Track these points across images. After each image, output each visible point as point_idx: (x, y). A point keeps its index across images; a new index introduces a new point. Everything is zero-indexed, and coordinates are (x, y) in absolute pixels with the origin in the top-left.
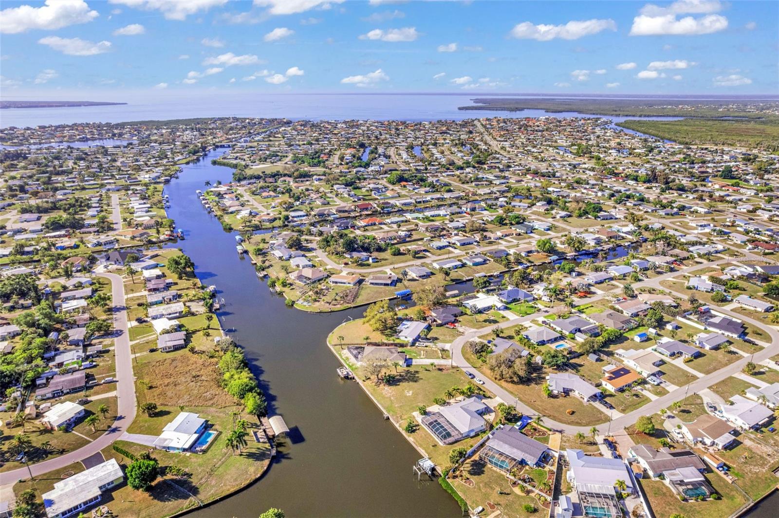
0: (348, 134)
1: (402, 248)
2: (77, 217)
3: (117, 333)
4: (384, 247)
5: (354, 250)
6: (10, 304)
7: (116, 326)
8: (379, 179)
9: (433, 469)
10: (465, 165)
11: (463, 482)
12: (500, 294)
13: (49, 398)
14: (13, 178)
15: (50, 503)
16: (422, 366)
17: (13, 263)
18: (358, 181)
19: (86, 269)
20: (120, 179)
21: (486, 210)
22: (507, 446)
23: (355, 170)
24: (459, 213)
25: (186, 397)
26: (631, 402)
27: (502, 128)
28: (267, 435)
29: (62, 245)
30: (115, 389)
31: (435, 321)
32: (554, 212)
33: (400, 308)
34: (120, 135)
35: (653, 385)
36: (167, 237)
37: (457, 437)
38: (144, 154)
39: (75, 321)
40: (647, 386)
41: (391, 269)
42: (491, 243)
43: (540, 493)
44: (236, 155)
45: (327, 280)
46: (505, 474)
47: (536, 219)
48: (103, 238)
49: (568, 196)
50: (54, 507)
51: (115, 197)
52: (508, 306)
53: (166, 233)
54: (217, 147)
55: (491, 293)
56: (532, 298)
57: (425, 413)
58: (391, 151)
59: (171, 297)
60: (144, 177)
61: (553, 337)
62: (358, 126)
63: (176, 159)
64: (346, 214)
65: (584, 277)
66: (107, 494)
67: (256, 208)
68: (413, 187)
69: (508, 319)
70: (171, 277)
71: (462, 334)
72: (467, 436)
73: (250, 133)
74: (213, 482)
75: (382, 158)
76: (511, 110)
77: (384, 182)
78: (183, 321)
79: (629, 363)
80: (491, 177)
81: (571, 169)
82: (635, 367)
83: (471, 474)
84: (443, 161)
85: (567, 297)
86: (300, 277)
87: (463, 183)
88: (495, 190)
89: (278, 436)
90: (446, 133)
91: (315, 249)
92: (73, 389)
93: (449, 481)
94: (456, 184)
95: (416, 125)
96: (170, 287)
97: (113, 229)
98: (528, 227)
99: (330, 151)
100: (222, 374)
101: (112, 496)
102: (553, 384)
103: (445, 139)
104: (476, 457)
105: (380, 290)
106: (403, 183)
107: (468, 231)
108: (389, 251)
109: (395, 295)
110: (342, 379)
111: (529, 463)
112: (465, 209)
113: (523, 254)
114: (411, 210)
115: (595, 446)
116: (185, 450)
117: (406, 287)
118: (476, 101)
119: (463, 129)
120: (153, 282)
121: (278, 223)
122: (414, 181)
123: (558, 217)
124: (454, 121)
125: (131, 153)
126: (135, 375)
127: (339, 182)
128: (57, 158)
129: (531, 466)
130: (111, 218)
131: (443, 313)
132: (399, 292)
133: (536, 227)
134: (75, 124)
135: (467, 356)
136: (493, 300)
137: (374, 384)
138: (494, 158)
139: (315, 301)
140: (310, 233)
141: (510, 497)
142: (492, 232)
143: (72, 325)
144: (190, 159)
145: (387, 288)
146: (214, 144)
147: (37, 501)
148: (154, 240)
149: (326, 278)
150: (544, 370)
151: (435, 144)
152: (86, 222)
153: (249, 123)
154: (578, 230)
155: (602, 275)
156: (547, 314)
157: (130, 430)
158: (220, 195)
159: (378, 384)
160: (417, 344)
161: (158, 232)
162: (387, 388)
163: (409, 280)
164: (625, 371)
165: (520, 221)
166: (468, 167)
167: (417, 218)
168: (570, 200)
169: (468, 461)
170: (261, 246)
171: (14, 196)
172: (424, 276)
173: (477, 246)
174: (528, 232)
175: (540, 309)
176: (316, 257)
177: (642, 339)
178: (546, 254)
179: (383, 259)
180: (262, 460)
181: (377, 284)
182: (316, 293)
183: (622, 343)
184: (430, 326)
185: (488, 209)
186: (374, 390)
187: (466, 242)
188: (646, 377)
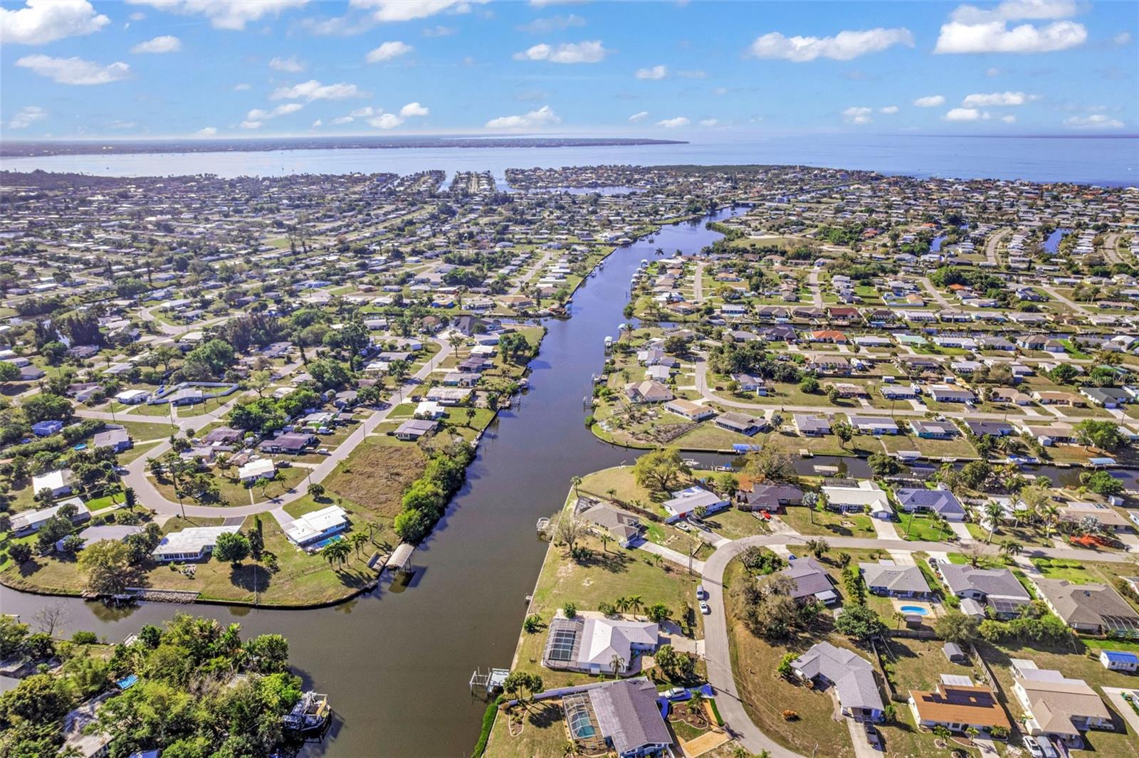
2: (484, 273)
3: (384, 406)
5: (750, 371)
7: (392, 399)
8: (922, 275)
9: (498, 689)
10: (1118, 269)
11: (510, 723)
12: (901, 493)
13: (268, 452)
14: (477, 224)
15: (166, 542)
16: (647, 554)
17: (384, 312)
19: (431, 333)
20: (577, 235)
22: (611, 708)
29: (440, 302)
30: (321, 462)
31: (745, 500)
33: (719, 468)
34: (636, 181)
35: (1026, 755)
36: (549, 311)
37: (572, 665)
38: (634, 208)
39: (359, 384)
44: (746, 218)
45: (664, 404)
48: (485, 301)
50: (164, 547)
51: (547, 256)
52: (900, 516)
53: (552, 306)
54: (736, 205)
56: (962, 516)
57: (571, 614)
59: (470, 381)
60: (604, 236)
62: (985, 190)
63: (666, 216)
64: (805, 320)
66: (205, 556)
67: (691, 293)
70: (496, 359)
71: (768, 533)
72: (586, 671)
74: (287, 587)
75: (968, 243)
78: (451, 411)
79: (1019, 693)
82: (1028, 702)
83: (531, 720)
85: (1042, 536)
92: (290, 450)
93: (500, 713)
96: (485, 369)
97: (504, 293)
98: (1119, 396)
106: (956, 287)
107: (975, 380)
108: (801, 384)
109: (731, 447)
111: (617, 748)
113: (1041, 441)
114: (915, 331)
116: (298, 544)
120: (473, 360)
121: (693, 316)
125: (622, 204)
126: (350, 454)
128: (540, 205)
130: (515, 280)
131: (766, 492)
134: (600, 167)
135: (734, 567)
136: (877, 499)
137: (563, 554)
139: (621, 427)
142: (1025, 391)
143: (353, 387)
144: (683, 218)
145: (736, 435)
146: (735, 201)
147: (160, 537)
149: (666, 401)
150: (832, 634)
152: (487, 281)
157: (287, 507)
158: (663, 269)
159: (566, 556)
160: (678, 524)
161: (539, 304)
162: (571, 565)
163: (782, 433)
164: (988, 700)
165: (1118, 382)
167: (913, 345)
170: (637, 343)
172: (813, 432)
173: (968, 407)
174: (1107, 404)
175: (957, 539)
176: (691, 370)
177: (1118, 665)
178: (1098, 450)
179: (781, 394)
180: (352, 587)
181: (726, 426)
182: (632, 417)
183: (1060, 653)
184: (731, 505)
185: (1075, 350)
186: (554, 561)
187: (952, 397)
188: (1030, 731)
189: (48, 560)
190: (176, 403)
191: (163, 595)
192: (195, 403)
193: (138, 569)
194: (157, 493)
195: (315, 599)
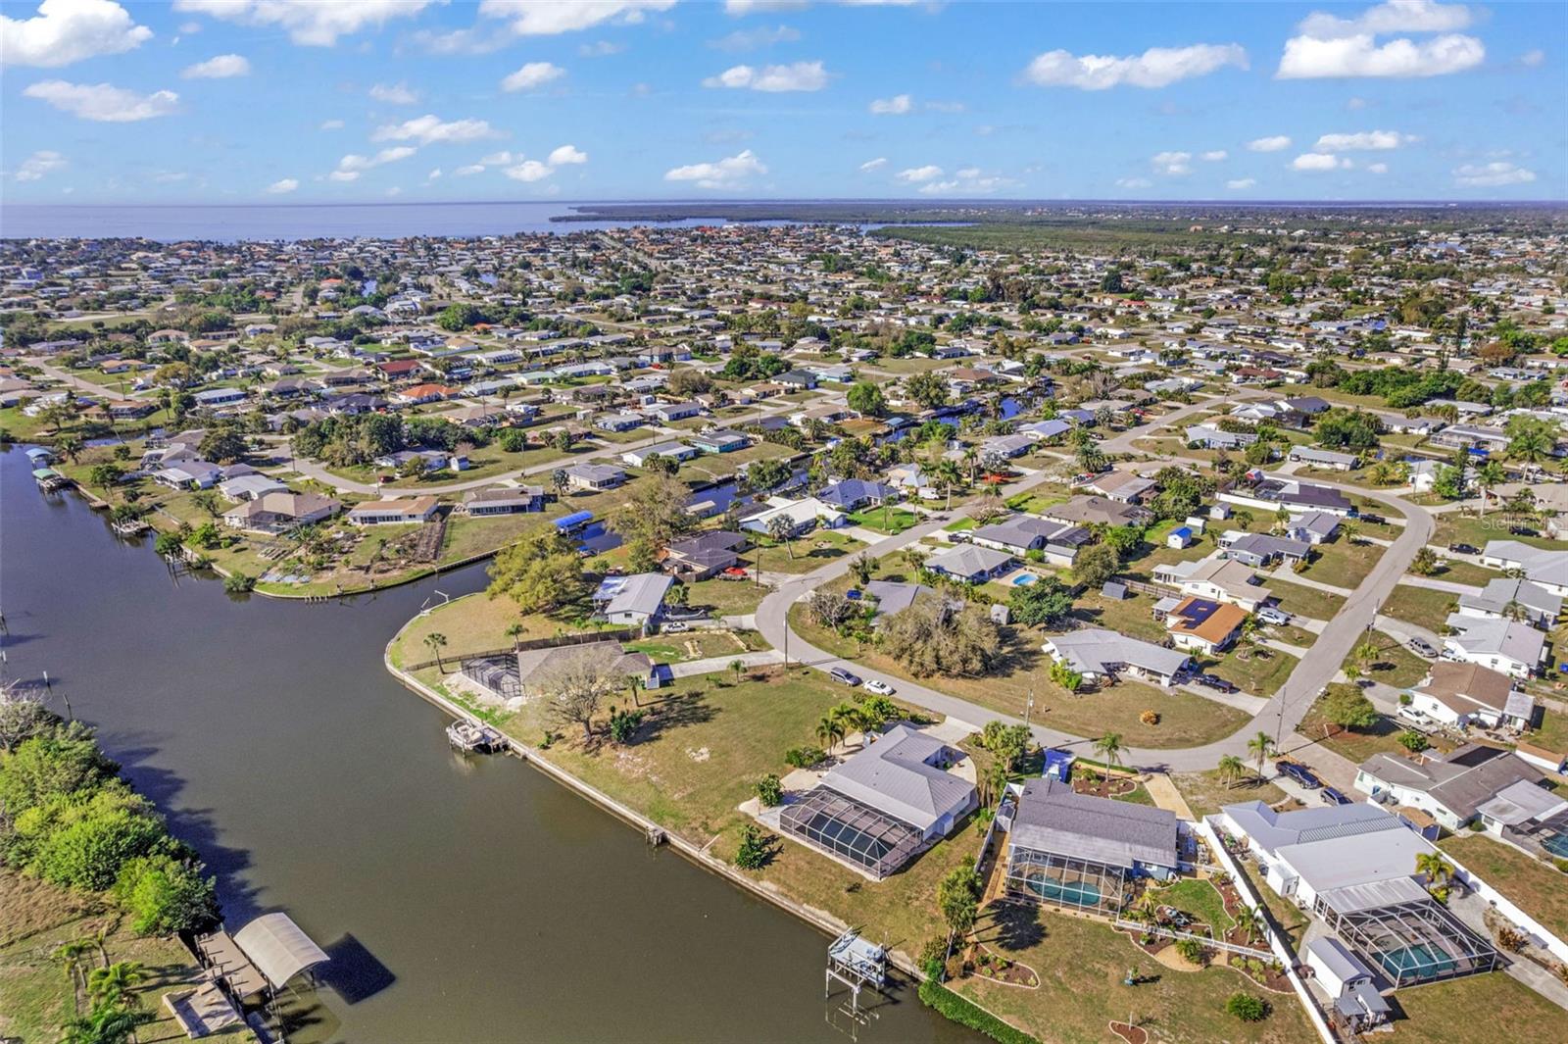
1: (530, 435)
4: (480, 436)
11: (999, 981)
12: (823, 494)
18: (365, 330)
21: (695, 358)
22: (1070, 836)
23: (350, 313)
24: (638, 366)
26: (1260, 670)
28: (235, 999)
32: (841, 352)
35: (1277, 627)
41: (516, 480)
42: (738, 410)
43: (1237, 949)
45: (343, 517)
46: (1104, 920)
52: (850, 517)
56: (898, 494)
57: (779, 798)
58: (430, 281)
61: (993, 564)
68: (506, 330)
69: (864, 545)
71: (768, 590)
75: (411, 291)
77: (432, 328)
81: (830, 291)
83: (1012, 948)
84: (558, 289)
86: (258, 519)
87: (620, 321)
88: (695, 326)
89: (284, 989)
91: (289, 460)
93: (954, 987)
94: (604, 322)
99: (278, 287)
102: (1073, 658)
104: (998, 889)
105: (508, 523)
106: (479, 327)
107: (676, 392)
108: (499, 443)
110: (467, 755)
111: (1154, 868)
112: (648, 359)
113: (824, 422)
115: (1267, 787)
117: (573, 511)
121: (161, 417)
122: (506, 322)
123: (855, 358)
127: (317, 333)
129: (1161, 874)
131: (701, 547)
133: (821, 378)
137: (579, 750)
138: (667, 280)
139: (320, 568)
141: (1165, 988)
145: (521, 516)
149: (340, 513)
150: (1021, 636)
160: (664, 628)
162: (624, 753)
163: (574, 495)
164: (1205, 606)
165: (781, 368)
167: (542, 381)
169: (979, 907)
170: (119, 464)
172: (610, 482)
173: (708, 417)
174: (809, 385)
175: (924, 517)
176: (296, 474)
178: (871, 418)
179: (489, 461)
181: (491, 510)
182: (319, 550)
186: (585, 768)
187: (682, 411)
188: (1251, 611)
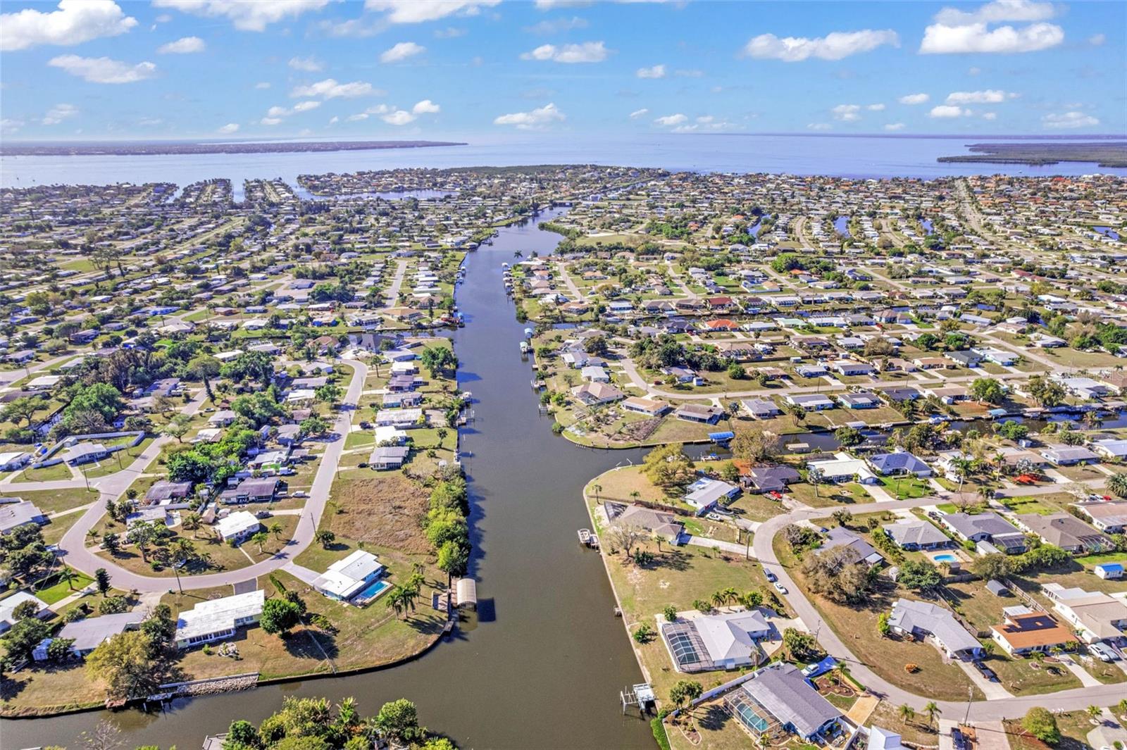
0: (744, 193)
1: (749, 369)
2: (349, 287)
3: (333, 437)
4: (722, 364)
5: (677, 364)
6: (240, 386)
7: (336, 428)
8: (761, 263)
9: (650, 704)
10: (907, 250)
11: (684, 734)
12: (875, 459)
13: (233, 504)
14: (305, 235)
15: (183, 624)
16: (699, 548)
17: (265, 336)
18: (727, 264)
19: (333, 354)
20: (419, 241)
21: (913, 322)
22: (773, 697)
23: (730, 248)
24: (866, 324)
25: (375, 532)
26: (1038, 678)
27: (1001, 193)
28: (449, 602)
29: (320, 320)
30: (303, 506)
31: (752, 484)
32: (1032, 336)
33: (709, 457)
34: (442, 184)
35: (1097, 661)
36: (441, 322)
37: (704, 665)
38: (459, 211)
39: (292, 416)
40: (1083, 658)
41: (720, 399)
42: (898, 376)
44: (572, 217)
45: (620, 403)
46: (754, 738)
47: (994, 346)
48: (368, 315)
49: (1075, 311)
50: (185, 630)
51: (402, 264)
52: (883, 479)
53: (443, 316)
54: (554, 205)
55: (861, 455)
56: (928, 472)
57: (672, 618)
58: (798, 224)
59: (412, 400)
60: (447, 241)
61: (935, 540)
62: (763, 183)
63: (496, 219)
64: (690, 312)
65: (1040, 450)
66: (242, 629)
67: (570, 293)
68: (809, 278)
69: (873, 500)
70: (424, 375)
71: (788, 511)
72: (722, 668)
73: (605, 187)
74: (359, 647)
75: (780, 232)
76: (1033, 163)
77: (767, 268)
78: (413, 433)
79: (1064, 611)
80: (944, 270)
81: (1102, 266)
82: (1073, 620)
83: (702, 725)
84: (875, 241)
85: (994, 480)
86: (584, 394)
87: (894, 278)
88: (940, 292)
89: (462, 606)
90: (900, 198)
91: (625, 358)
92: (259, 497)
93: (666, 726)
94: (881, 278)
95: (855, 184)
96: (418, 387)
97: (384, 306)
98: (973, 357)
99: (706, 218)
100: (428, 510)
101: (246, 634)
102: (899, 617)
103: (892, 208)
104: (720, 702)
105: (691, 427)
106: (795, 272)
107: (866, 353)
108: (729, 372)
109: (708, 436)
111: (799, 731)
112: (878, 319)
113: (945, 400)
114: (789, 314)
115: (931, 736)
116: (343, 599)
117: (731, 429)
118: (974, 148)
119: (931, 193)
120: (399, 378)
121: (589, 316)
122: (813, 270)
123: (1039, 344)
124: (919, 180)
125: (444, 208)
126: (331, 493)
127: (699, 264)
128: (360, 212)
129: (803, 738)
130: (386, 292)
131: (769, 474)
132: (715, 434)
133: (987, 358)
134: (396, 171)
135: (780, 546)
136: (859, 467)
137: (621, 561)
138: (964, 241)
139: (592, 430)
140: (626, 334)
142: (906, 359)
143: (290, 420)
144: (513, 220)
145: (701, 425)
146: (551, 201)
147: (173, 619)
148: (425, 324)
149: (621, 400)
150: (897, 591)
151: (872, 215)
152: (357, 294)
153: (610, 174)
154: (1067, 369)
155: (1079, 451)
156: (945, 502)
157: (298, 561)
158: (529, 272)
159: (625, 564)
160: (708, 515)
161: (432, 314)
162: (636, 570)
163: (739, 418)
164: (1049, 622)
165: (964, 345)
166: (911, 253)
167: (795, 326)
168: (1075, 318)
169: (707, 704)
170: (552, 346)
171: (296, 257)
172: (766, 414)
173: (873, 378)
174: (971, 364)
175: (936, 493)
176: (621, 368)
177: (1112, 574)
178: (987, 404)
179: (715, 383)
180: (430, 633)
181: (688, 418)
182: (598, 419)
183: (1066, 573)
184: (741, 491)
185: (918, 321)
186: (618, 570)
187: (856, 370)
188: (1089, 641)
189: (26, 674)
190: (74, 462)
191: (213, 685)
192: (99, 459)
193: (162, 661)
194: (122, 569)
195: (399, 654)
